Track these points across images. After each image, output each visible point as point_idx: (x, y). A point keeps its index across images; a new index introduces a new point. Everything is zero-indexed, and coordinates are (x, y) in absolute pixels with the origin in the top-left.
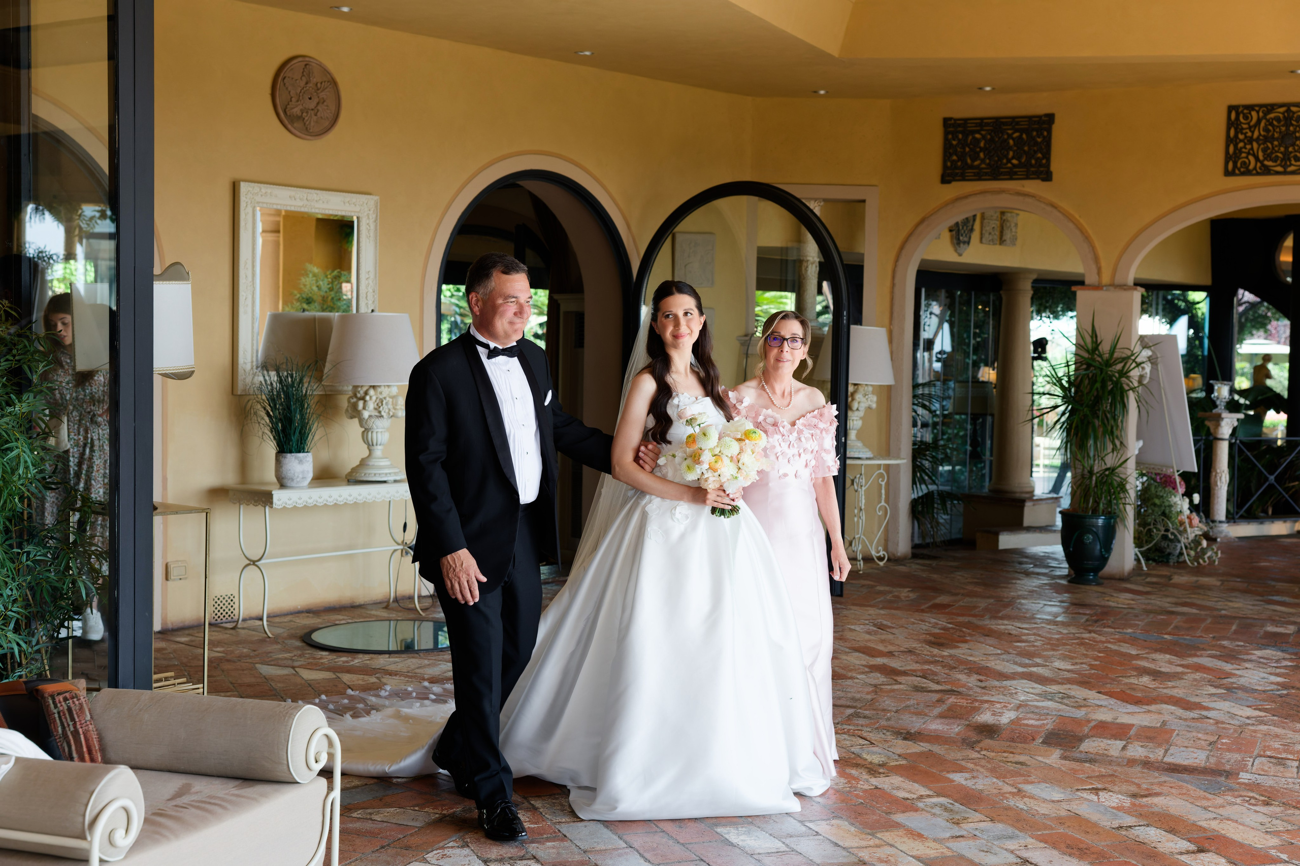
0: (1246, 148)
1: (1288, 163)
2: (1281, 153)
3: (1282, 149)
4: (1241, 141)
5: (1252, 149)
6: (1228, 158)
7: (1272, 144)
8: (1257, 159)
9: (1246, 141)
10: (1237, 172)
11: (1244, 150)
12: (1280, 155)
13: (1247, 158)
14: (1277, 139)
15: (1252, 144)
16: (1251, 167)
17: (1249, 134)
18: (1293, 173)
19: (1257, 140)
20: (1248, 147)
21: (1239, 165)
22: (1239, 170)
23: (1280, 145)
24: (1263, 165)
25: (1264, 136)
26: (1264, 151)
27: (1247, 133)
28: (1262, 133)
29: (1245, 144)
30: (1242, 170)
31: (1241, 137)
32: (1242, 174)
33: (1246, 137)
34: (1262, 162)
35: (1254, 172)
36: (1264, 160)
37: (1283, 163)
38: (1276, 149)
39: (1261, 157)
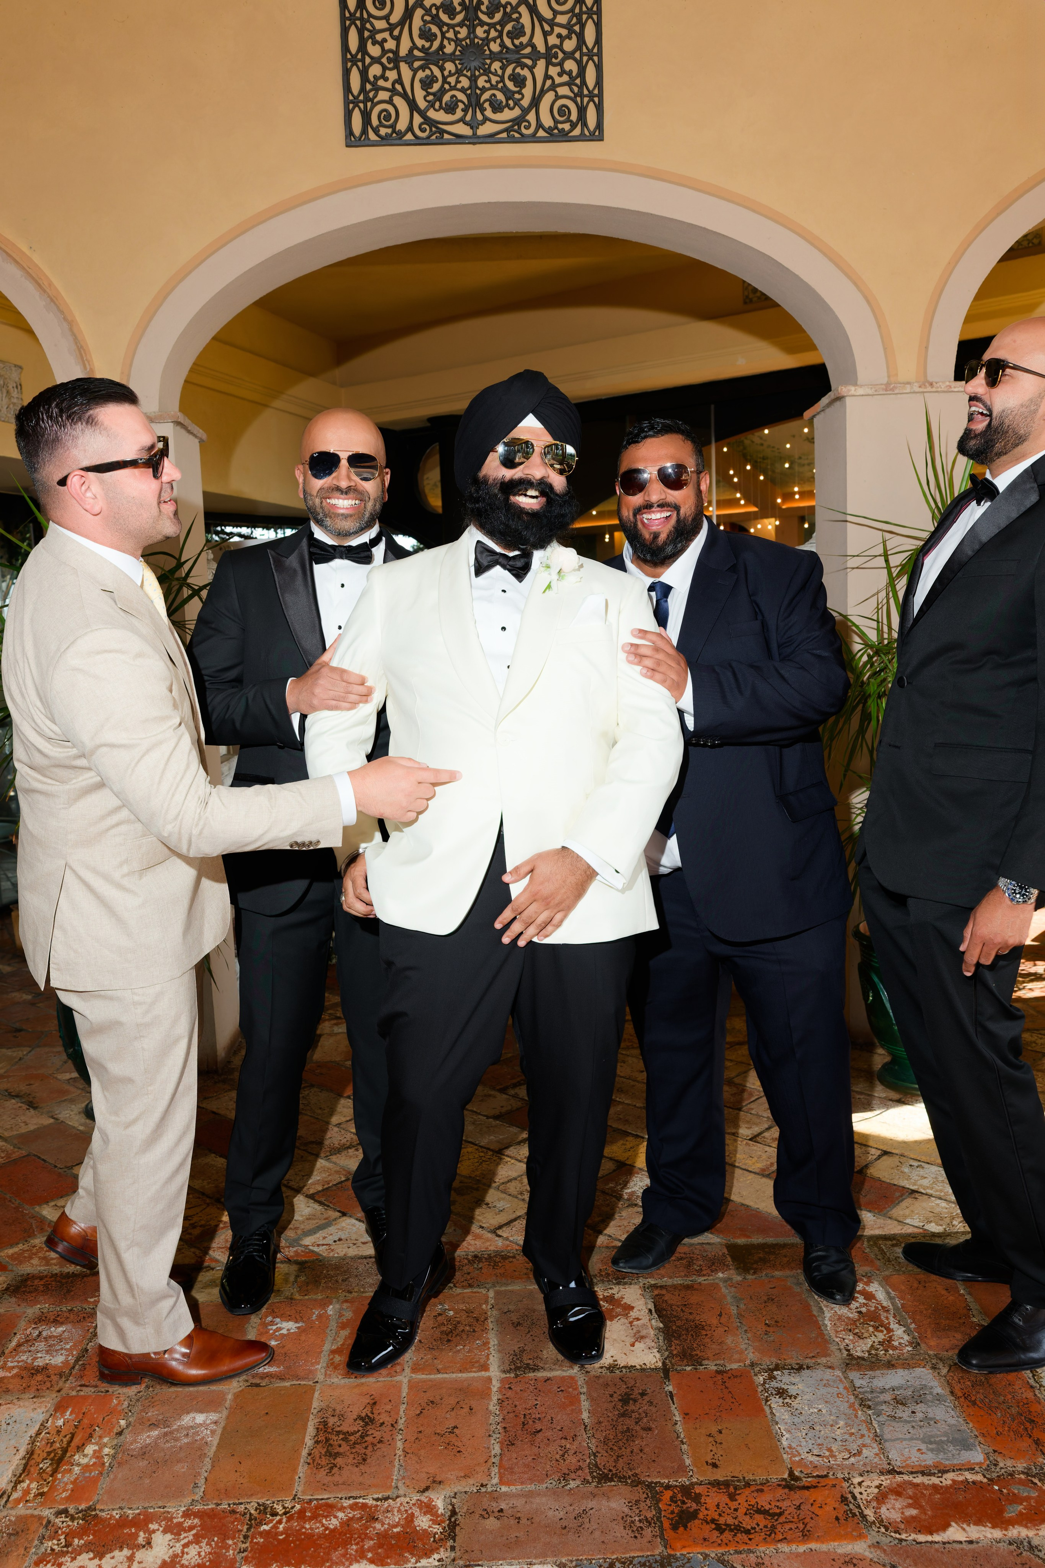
0: (386, 79)
1: (479, 117)
2: (463, 90)
3: (465, 82)
4: (376, 60)
5: (399, 80)
6: (350, 103)
7: (442, 69)
8: (413, 105)
9: (384, 60)
10: (372, 136)
11: (381, 83)
12: (461, 96)
13: (390, 102)
14: (452, 58)
15: (397, 67)
16: (402, 125)
17: (391, 44)
18: (491, 139)
19: (410, 59)
20: (392, 75)
21: (375, 122)
22: (376, 131)
23: (459, 73)
24: (427, 120)
25: (423, 49)
26: (426, 84)
27: (385, 40)
28: (420, 43)
29: (385, 68)
30: (383, 131)
31: (374, 50)
32: (385, 141)
33: (384, 52)
34: (423, 114)
35: (409, 136)
36: (427, 109)
37: (468, 118)
38: (452, 80)
39: (422, 104)
